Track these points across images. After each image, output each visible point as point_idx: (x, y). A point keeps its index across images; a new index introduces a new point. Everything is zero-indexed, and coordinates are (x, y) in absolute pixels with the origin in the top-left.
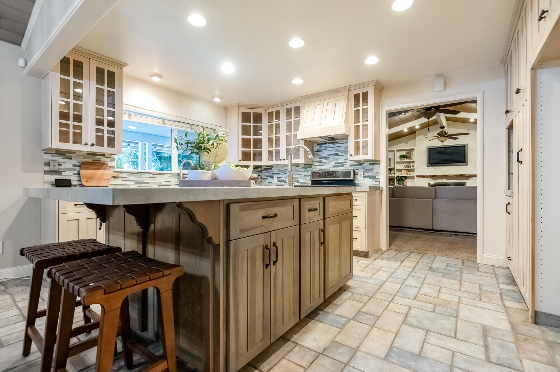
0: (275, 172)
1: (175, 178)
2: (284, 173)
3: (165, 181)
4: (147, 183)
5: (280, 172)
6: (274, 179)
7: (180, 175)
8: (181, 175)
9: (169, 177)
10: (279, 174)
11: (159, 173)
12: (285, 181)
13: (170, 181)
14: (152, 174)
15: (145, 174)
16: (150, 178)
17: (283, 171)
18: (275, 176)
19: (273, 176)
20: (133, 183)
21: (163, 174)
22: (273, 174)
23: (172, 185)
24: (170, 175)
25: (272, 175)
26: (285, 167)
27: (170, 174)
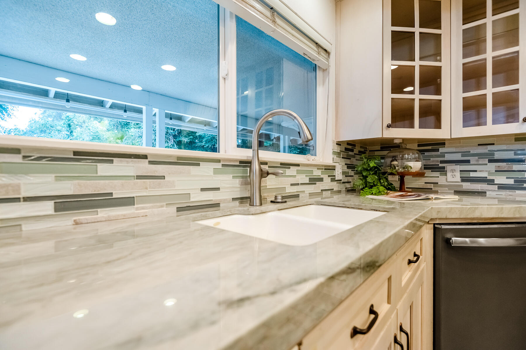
0: (448, 157)
1: (234, 177)
2: (486, 161)
3: (203, 190)
4: (128, 201)
5: (473, 160)
6: (449, 174)
7: (250, 167)
8: (256, 166)
9: (216, 172)
10: (468, 162)
11: (179, 158)
12: (491, 182)
13: (218, 189)
14: (151, 162)
15: (115, 160)
16: (139, 177)
17: (480, 156)
18: (449, 167)
19: (444, 168)
20: (48, 207)
21: (195, 162)
22: (442, 162)
23: (225, 201)
24: (219, 166)
25: (441, 165)
26: (493, 144)
27: (218, 161)
